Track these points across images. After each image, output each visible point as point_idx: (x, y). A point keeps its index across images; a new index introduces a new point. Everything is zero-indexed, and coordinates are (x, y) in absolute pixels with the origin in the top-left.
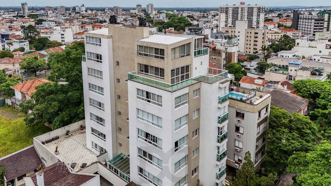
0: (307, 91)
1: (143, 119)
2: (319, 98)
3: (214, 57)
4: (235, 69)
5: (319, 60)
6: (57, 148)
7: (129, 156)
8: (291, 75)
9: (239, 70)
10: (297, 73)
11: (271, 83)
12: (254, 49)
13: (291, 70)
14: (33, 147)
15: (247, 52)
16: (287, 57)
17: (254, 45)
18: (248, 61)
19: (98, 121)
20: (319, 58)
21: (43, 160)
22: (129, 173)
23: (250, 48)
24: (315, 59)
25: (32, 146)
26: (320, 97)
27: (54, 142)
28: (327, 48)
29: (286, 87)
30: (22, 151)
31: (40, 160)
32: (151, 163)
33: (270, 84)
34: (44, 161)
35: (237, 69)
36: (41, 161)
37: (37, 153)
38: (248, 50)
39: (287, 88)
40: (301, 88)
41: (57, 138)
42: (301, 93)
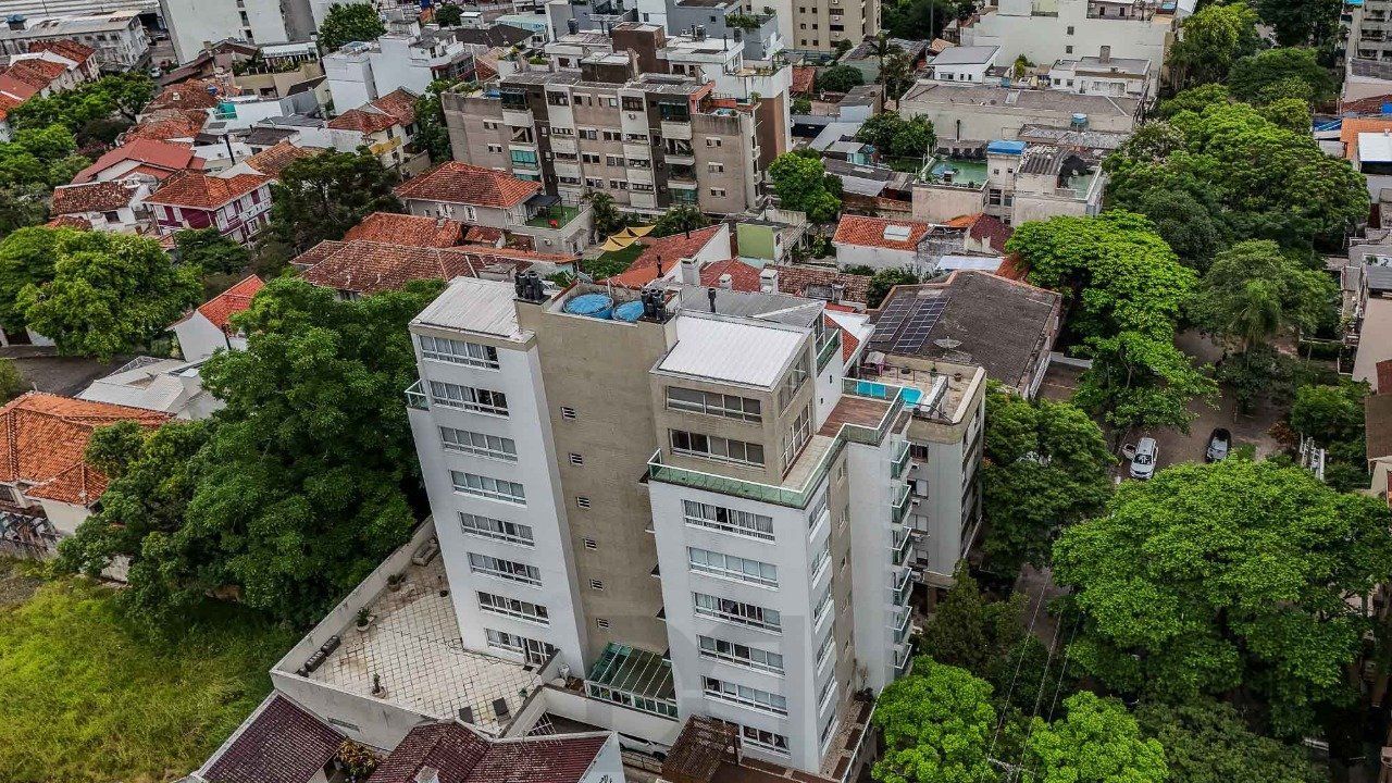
0: (1056, 266)
1: (711, 570)
2: (1090, 287)
3: (714, 139)
4: (803, 179)
5: (1070, 84)
6: (376, 680)
7: (667, 655)
8: (997, 187)
9: (816, 181)
10: (1017, 184)
11: (941, 237)
12: (833, 28)
13: (996, 172)
14: (279, 698)
15: (804, 43)
16: (966, 77)
17: (832, 12)
18: (822, 96)
19: (506, 573)
20: (1070, 75)
21: (335, 727)
22: (673, 695)
23: (815, 27)
24: (1058, 82)
25: (272, 697)
26: (1097, 282)
27: (334, 659)
28: (1093, 17)
29: (986, 242)
30: (254, 719)
31: (326, 728)
32: (748, 664)
33: (939, 242)
34: (342, 728)
35: (808, 180)
36: (332, 731)
37: (304, 713)
38: (809, 35)
39: (992, 245)
40: (1039, 258)
41: (335, 643)
42: (1039, 272)
